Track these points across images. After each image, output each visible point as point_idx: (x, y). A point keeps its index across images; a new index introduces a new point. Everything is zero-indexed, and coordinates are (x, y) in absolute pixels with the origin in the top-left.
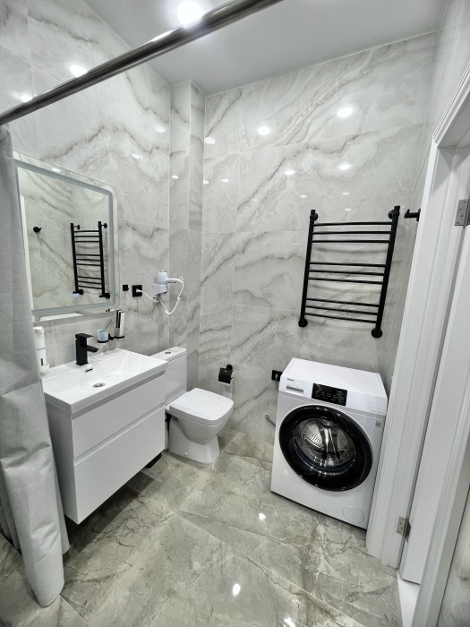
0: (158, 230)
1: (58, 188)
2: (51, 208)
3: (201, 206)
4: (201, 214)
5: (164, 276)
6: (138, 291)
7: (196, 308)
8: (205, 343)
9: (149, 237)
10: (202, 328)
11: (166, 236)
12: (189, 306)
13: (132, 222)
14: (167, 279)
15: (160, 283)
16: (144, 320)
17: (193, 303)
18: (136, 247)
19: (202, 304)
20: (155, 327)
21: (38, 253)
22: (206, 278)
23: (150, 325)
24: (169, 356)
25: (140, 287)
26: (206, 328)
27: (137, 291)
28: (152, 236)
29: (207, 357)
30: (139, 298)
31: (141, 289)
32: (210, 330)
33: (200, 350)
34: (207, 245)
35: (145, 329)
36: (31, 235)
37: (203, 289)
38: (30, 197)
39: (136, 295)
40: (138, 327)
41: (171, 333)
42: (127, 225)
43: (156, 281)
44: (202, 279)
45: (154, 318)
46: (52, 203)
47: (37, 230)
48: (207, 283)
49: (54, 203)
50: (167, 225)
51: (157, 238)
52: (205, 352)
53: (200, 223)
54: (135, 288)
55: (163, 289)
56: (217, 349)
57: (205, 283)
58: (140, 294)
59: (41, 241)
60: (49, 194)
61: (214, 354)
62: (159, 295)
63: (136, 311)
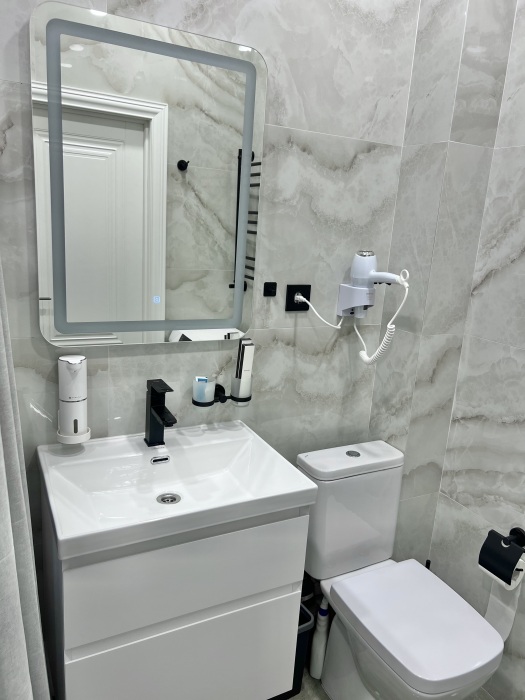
0: (370, 148)
1: (227, 82)
2: (209, 122)
3: (500, 73)
4: (497, 95)
5: (368, 266)
6: (300, 298)
7: (448, 355)
8: (462, 449)
9: (343, 166)
10: (458, 408)
11: (391, 165)
12: (426, 349)
13: (304, 132)
14: (373, 273)
15: (355, 282)
16: (307, 367)
17: (439, 340)
18: (308, 194)
19: (466, 345)
20: (335, 384)
21: (182, 208)
22: (487, 277)
23: (323, 378)
24: (354, 462)
25: (306, 290)
26: (472, 412)
27: (297, 298)
28: (351, 164)
29: (460, 488)
30: (300, 314)
31: (308, 297)
32: (478, 418)
33: (447, 464)
34: (503, 185)
35: (309, 386)
36: (173, 175)
37: (475, 304)
38: (178, 105)
39: (292, 306)
40: (292, 380)
41: (376, 405)
42: (289, 141)
43: (349, 276)
44: (477, 277)
45: (336, 362)
46: (212, 113)
47: (182, 166)
48: (488, 290)
49: (216, 112)
50: (398, 136)
51: (365, 170)
52: (458, 473)
53: (492, 122)
54: (292, 290)
55: (361, 297)
56: (492, 475)
57: (484, 290)
58: (304, 307)
59: (188, 186)
60: (210, 95)
61: (481, 485)
62: (352, 311)
63: (291, 343)
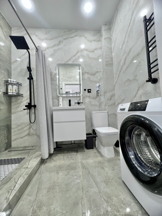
0: (97, 72)
3: (112, 58)
4: (112, 61)
7: (113, 95)
9: (94, 74)
11: (101, 74)
13: (87, 71)
15: (97, 87)
16: (92, 100)
18: (89, 78)
19: (116, 94)
22: (116, 83)
26: (118, 103)
30: (90, 93)
31: (91, 90)
34: (115, 70)
35: (93, 103)
40: (90, 102)
42: (85, 73)
45: (97, 100)
51: (97, 75)
53: (112, 64)
63: (89, 97)
